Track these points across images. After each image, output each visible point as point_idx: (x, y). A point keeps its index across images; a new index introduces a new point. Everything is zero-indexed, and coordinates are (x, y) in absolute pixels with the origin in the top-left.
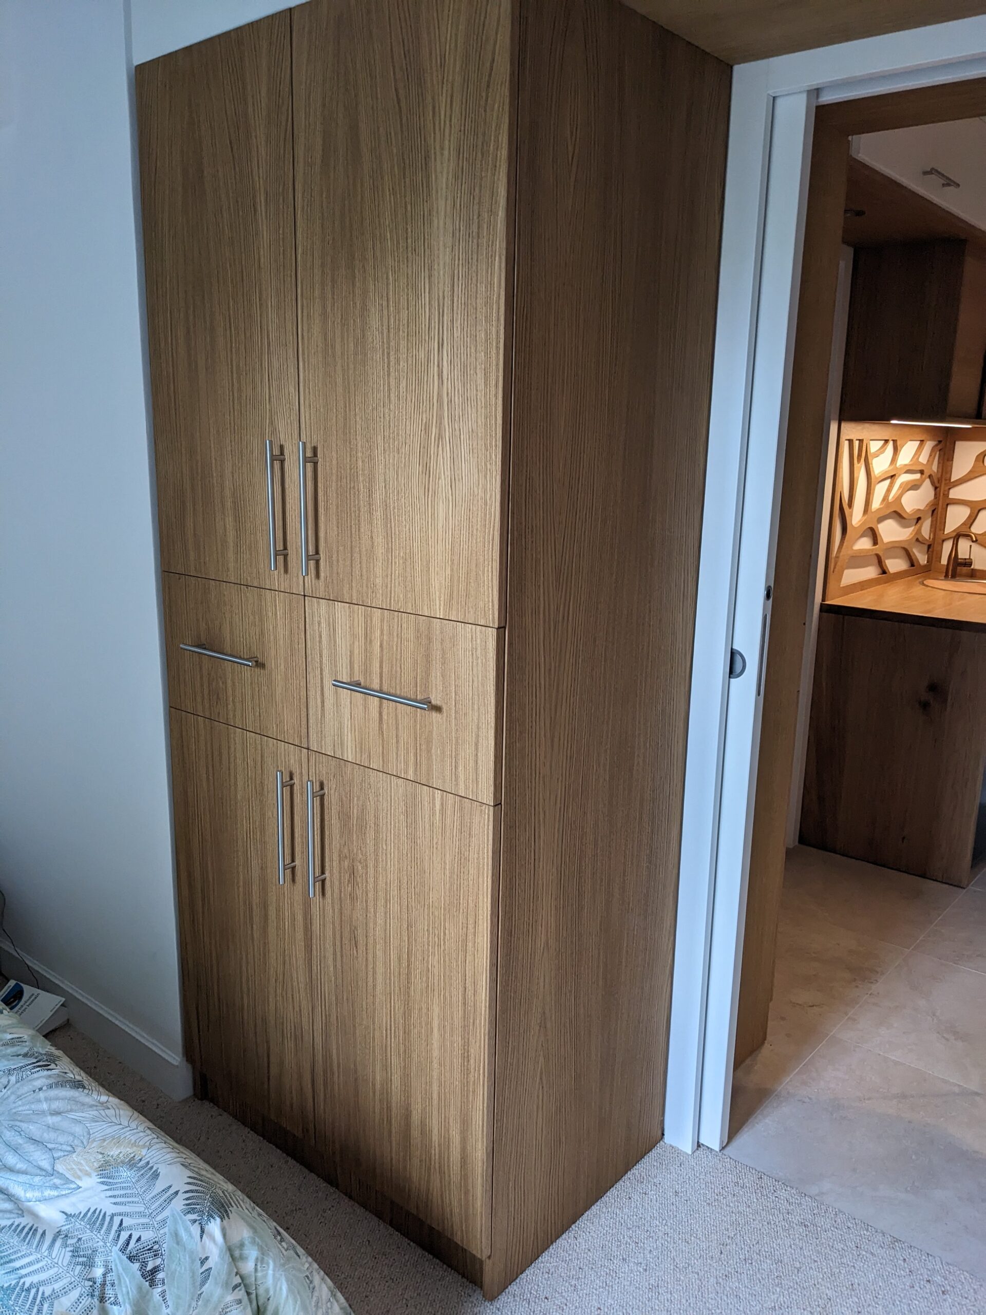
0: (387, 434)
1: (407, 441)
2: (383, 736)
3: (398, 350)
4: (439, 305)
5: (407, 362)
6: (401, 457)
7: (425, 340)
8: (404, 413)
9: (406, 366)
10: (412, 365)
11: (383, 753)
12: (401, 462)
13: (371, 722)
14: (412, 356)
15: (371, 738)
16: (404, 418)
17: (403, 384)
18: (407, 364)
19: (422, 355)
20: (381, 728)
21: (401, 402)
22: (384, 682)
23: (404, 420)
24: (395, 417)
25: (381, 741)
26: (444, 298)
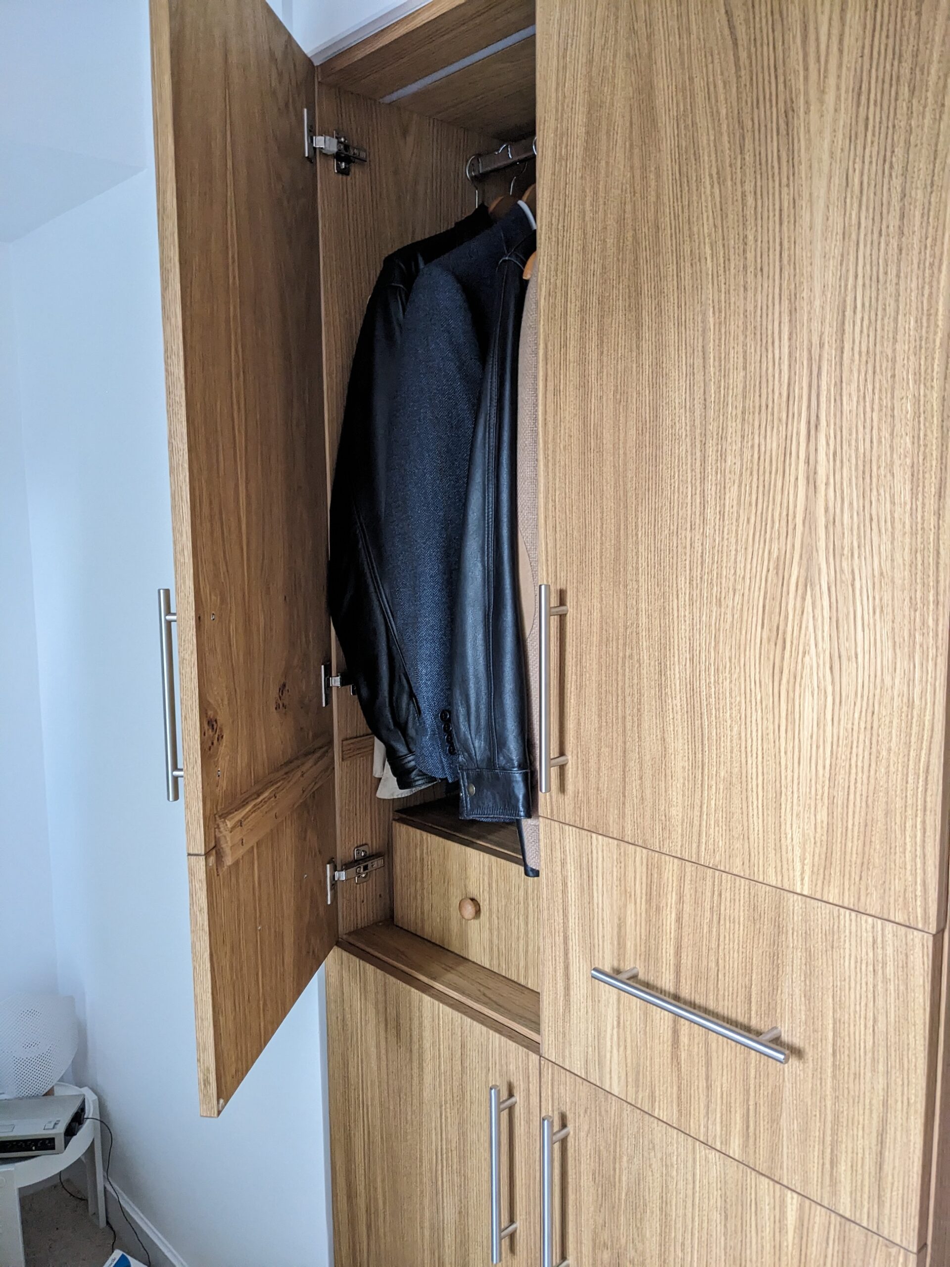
0: (697, 573)
1: (739, 587)
2: (679, 1070)
3: (722, 438)
4: (810, 359)
5: (741, 455)
6: (725, 613)
7: (780, 420)
8: (733, 540)
9: (738, 464)
10: (752, 462)
11: (679, 1098)
12: (725, 621)
13: (657, 1041)
14: (752, 446)
15: (657, 1067)
16: (733, 548)
17: (732, 493)
18: (742, 460)
19: (773, 444)
20: (675, 1056)
21: (727, 522)
22: (683, 981)
23: (733, 552)
24: (713, 548)
25: (675, 1079)
26: (821, 346)
